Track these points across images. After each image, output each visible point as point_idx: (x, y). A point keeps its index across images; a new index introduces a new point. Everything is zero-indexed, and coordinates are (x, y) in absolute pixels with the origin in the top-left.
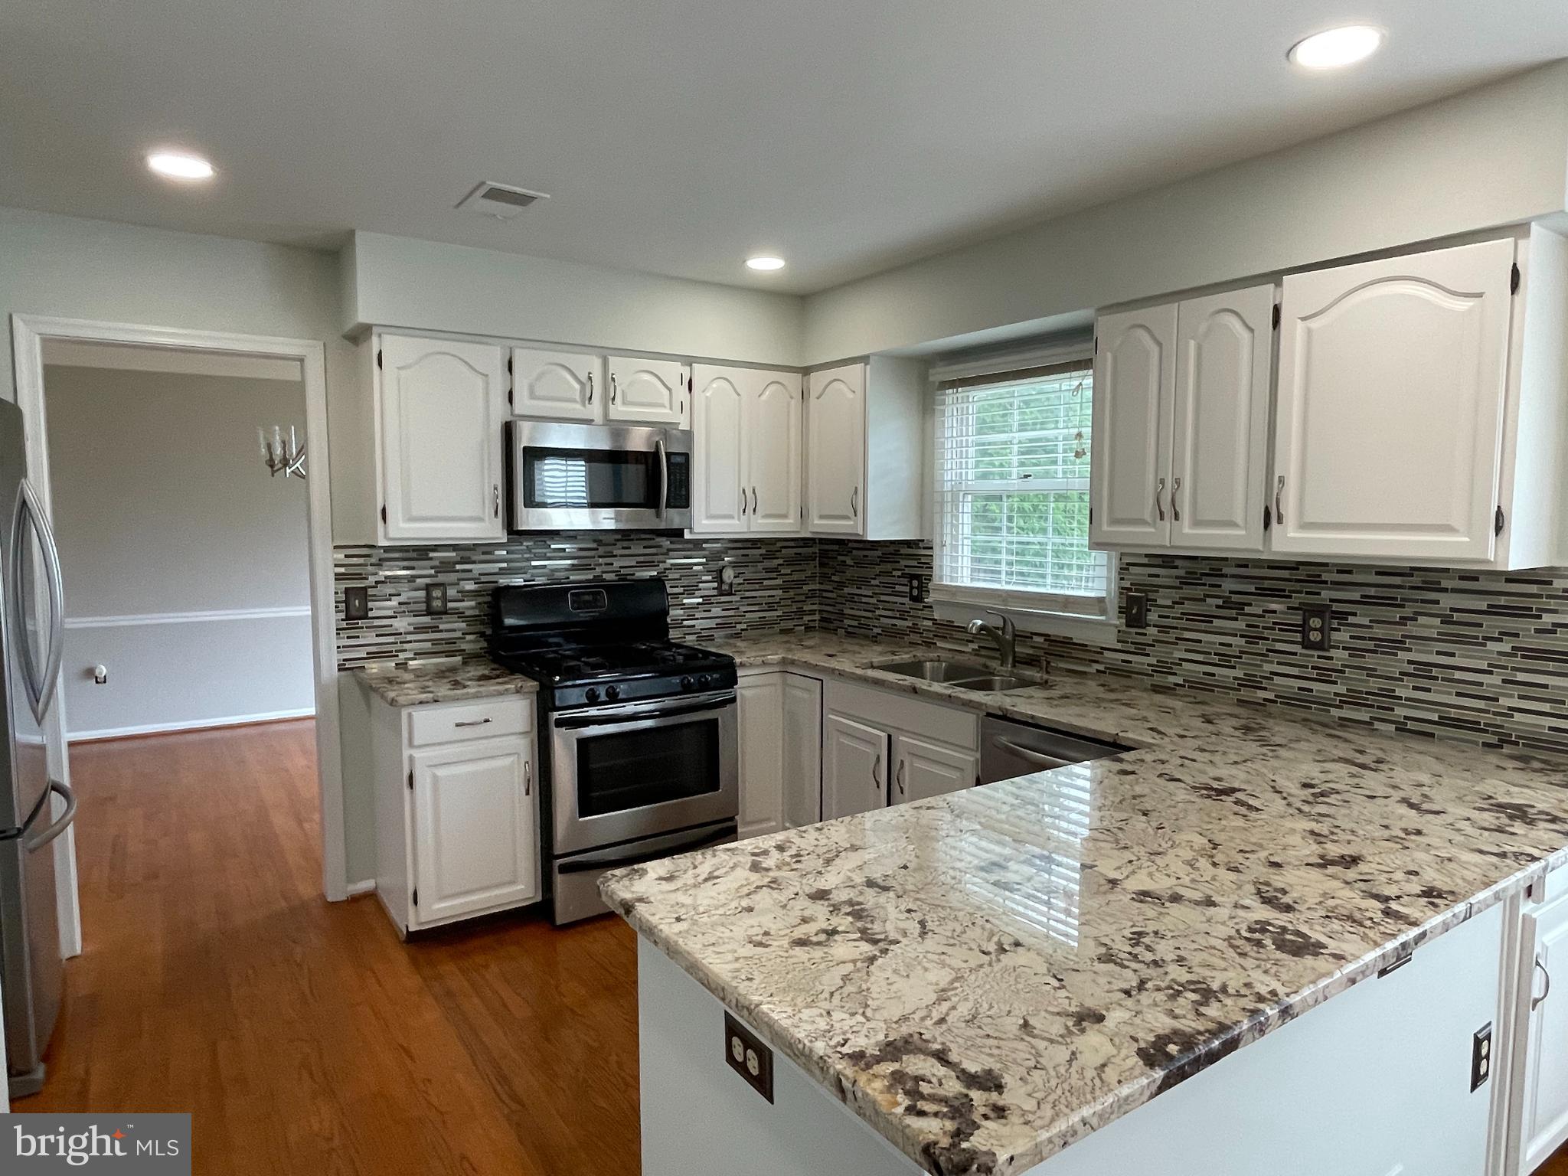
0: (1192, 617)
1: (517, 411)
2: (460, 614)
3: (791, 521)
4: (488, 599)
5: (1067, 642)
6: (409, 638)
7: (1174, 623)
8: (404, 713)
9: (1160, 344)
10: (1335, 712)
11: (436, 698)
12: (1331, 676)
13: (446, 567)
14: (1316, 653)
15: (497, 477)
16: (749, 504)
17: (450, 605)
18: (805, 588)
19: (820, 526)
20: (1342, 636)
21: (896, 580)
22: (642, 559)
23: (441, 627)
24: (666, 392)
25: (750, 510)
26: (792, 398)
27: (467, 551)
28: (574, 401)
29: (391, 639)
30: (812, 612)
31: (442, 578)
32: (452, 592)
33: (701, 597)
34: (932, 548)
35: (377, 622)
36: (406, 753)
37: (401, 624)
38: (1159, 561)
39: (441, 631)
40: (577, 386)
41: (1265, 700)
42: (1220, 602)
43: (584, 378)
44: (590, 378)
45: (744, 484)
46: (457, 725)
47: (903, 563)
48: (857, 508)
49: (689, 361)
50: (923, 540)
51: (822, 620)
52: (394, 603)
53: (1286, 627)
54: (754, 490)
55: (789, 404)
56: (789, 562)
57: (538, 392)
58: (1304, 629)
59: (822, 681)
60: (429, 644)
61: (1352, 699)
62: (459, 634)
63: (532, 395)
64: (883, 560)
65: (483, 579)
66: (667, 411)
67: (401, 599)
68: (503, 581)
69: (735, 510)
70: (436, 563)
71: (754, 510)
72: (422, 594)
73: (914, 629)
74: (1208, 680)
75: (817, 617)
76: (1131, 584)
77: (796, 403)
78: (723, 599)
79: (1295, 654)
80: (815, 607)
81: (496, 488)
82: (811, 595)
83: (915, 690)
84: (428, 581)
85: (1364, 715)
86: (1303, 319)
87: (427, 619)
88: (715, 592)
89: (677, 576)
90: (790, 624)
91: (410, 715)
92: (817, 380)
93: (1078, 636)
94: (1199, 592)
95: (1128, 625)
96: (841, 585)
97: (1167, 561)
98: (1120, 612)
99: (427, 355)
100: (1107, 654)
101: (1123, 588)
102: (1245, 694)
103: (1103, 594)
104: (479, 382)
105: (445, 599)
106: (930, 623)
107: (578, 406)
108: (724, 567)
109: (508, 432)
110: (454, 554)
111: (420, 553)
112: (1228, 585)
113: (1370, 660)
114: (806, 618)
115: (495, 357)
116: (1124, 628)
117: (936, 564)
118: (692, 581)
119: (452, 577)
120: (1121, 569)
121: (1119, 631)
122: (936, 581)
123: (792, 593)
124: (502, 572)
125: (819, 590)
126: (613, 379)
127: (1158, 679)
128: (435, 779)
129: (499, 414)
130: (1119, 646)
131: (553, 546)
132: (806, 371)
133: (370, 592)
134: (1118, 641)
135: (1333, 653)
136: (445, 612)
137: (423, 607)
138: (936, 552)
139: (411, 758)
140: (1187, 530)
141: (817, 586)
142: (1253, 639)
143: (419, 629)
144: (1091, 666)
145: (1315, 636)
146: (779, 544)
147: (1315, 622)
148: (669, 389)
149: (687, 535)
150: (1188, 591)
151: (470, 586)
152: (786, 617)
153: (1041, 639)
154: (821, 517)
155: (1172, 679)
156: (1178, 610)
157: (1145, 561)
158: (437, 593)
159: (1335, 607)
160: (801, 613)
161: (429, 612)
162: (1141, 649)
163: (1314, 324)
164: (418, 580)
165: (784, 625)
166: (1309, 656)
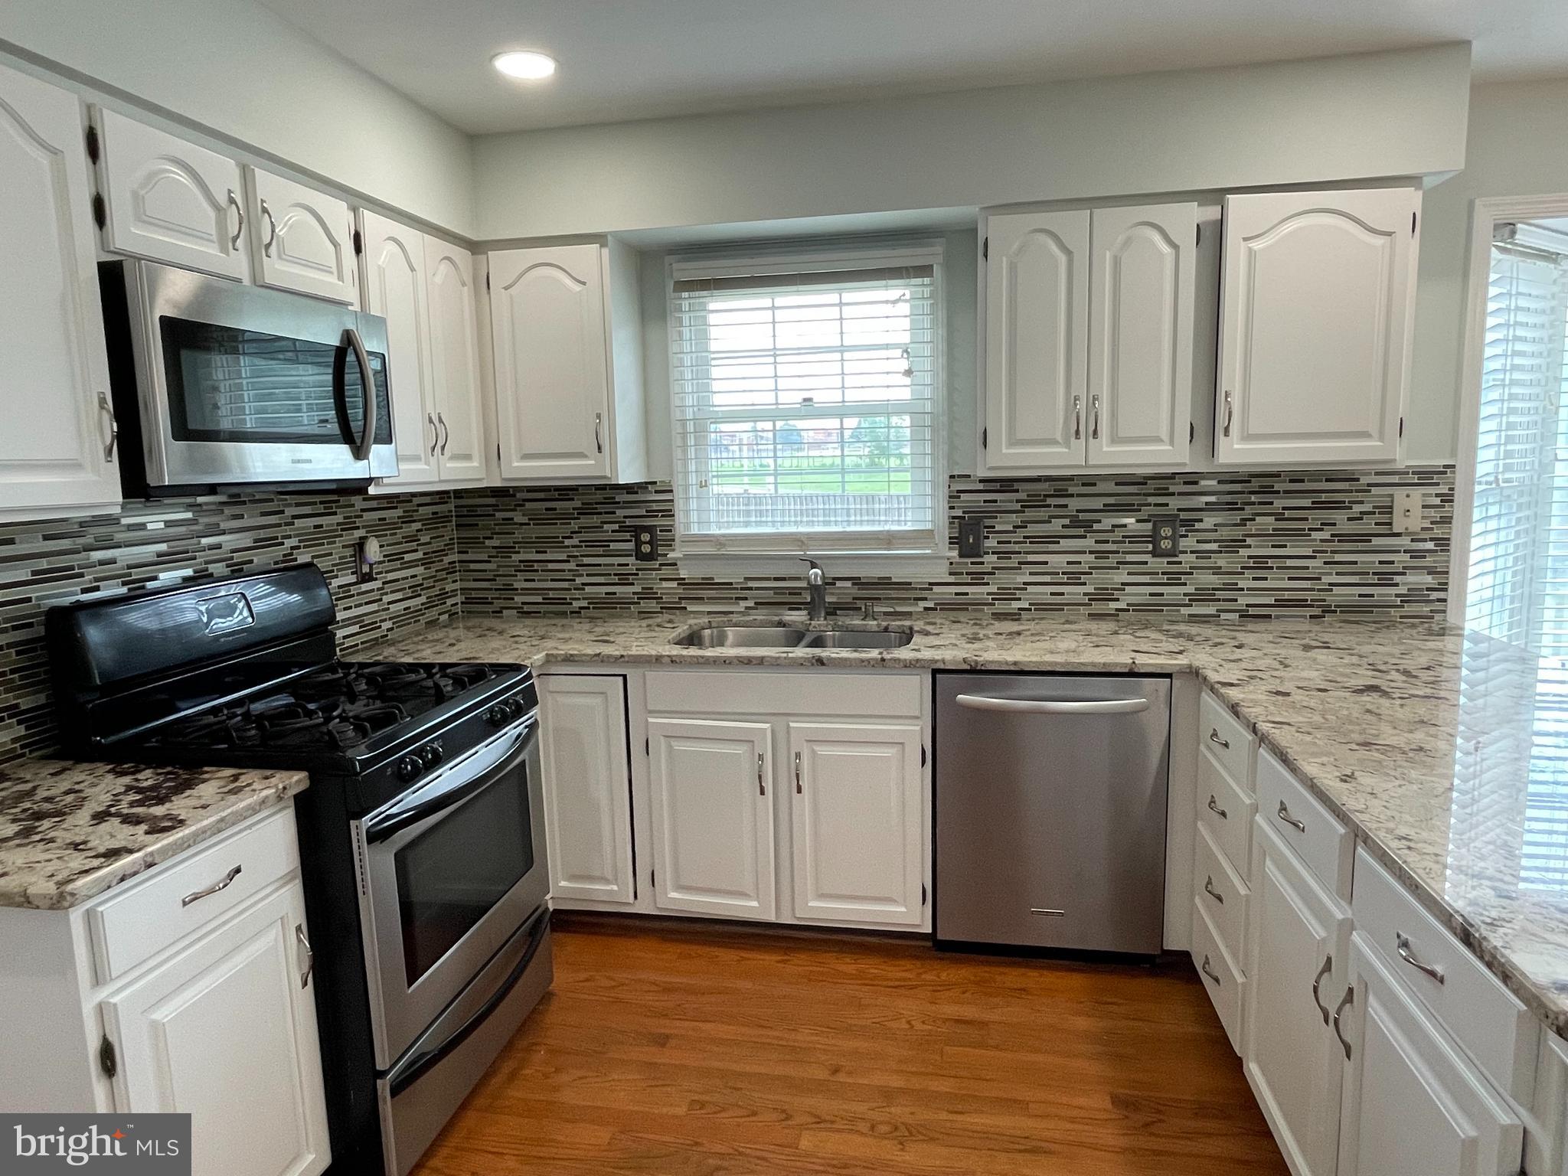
0: (1033, 539)
1: (120, 245)
3: (475, 464)
5: (885, 583)
7: (1017, 548)
9: (1069, 253)
18: (446, 560)
21: (609, 536)
24: (332, 250)
26: (464, 284)
30: (454, 593)
34: (671, 491)
40: (211, 213)
41: (1117, 610)
42: (1067, 521)
43: (221, 197)
45: (430, 409)
47: (620, 513)
50: (655, 483)
51: (465, 601)
53: (1134, 539)
55: (461, 293)
56: (428, 525)
58: (1154, 538)
59: (625, 677)
63: (142, 217)
64: (586, 510)
66: (334, 279)
71: (443, 449)
73: (648, 594)
75: (460, 598)
76: (964, 512)
79: (1146, 563)
80: (455, 586)
83: (820, 661)
86: (1245, 239)
90: (434, 613)
92: (501, 263)
93: (898, 574)
94: (1043, 514)
95: (961, 556)
96: (505, 551)
97: (1007, 484)
100: (936, 589)
102: (1097, 607)
104: (50, 167)
112: (1074, 504)
113: (1214, 560)
114: (450, 602)
116: (958, 560)
121: (951, 563)
125: (460, 562)
126: (266, 210)
127: (1000, 607)
130: (952, 579)
132: (478, 248)
134: (950, 574)
135: (1181, 558)
140: (1106, 448)
142: (1100, 554)
144: (916, 605)
145: (1165, 544)
146: (416, 501)
147: (1166, 531)
148: (336, 245)
149: (373, 489)
150: (1030, 514)
152: (431, 603)
154: (526, 457)
155: (1016, 605)
156: (1019, 536)
157: (981, 487)
159: (1183, 515)
160: (444, 595)
163: (1256, 245)
165: (429, 615)
166: (1160, 564)
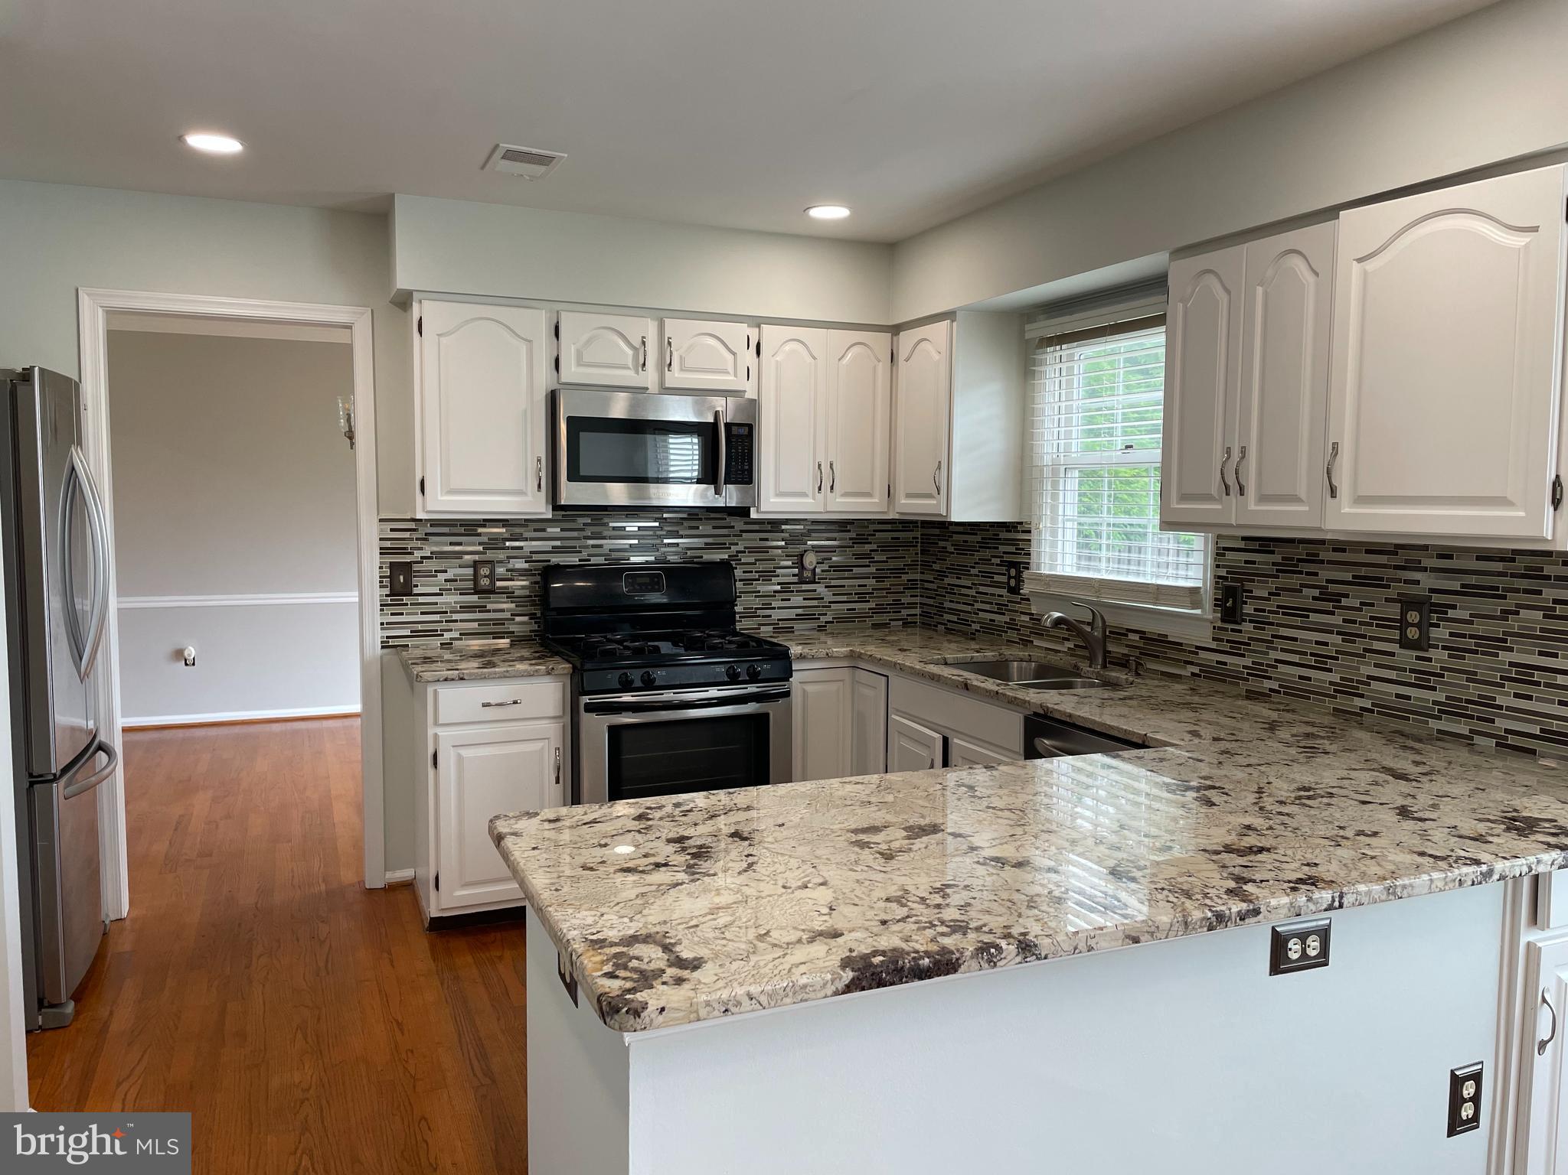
0: (1287, 610)
1: (563, 380)
2: (509, 593)
3: (877, 500)
4: (538, 578)
5: (1162, 640)
6: (455, 617)
7: (1270, 618)
8: (430, 690)
9: (1228, 292)
10: (1434, 724)
11: (461, 676)
12: (1429, 681)
13: (494, 543)
14: (1415, 653)
15: (541, 450)
16: (825, 481)
17: (499, 584)
18: (905, 577)
19: (908, 506)
20: (1441, 633)
21: (995, 569)
22: (710, 540)
23: (489, 606)
24: (730, 357)
25: (826, 485)
26: (879, 361)
27: (516, 526)
28: (626, 368)
29: (436, 617)
30: (912, 605)
31: (490, 555)
32: (500, 570)
33: (779, 584)
34: (1030, 532)
35: (421, 599)
36: (431, 732)
37: (451, 599)
38: (1256, 546)
39: (489, 611)
40: (630, 352)
41: (1362, 709)
42: (1316, 593)
43: (637, 343)
44: (644, 343)
45: (821, 458)
46: (484, 705)
47: (1002, 548)
48: (941, 486)
49: (757, 322)
50: (1021, 523)
51: (924, 614)
52: (441, 577)
53: (1383, 622)
54: (831, 465)
55: (875, 368)
56: (884, 548)
57: (586, 359)
58: (1403, 624)
59: (888, 677)
60: (476, 625)
61: (1452, 709)
62: (508, 615)
63: (580, 363)
64: (984, 545)
65: (535, 557)
66: (732, 378)
67: (449, 575)
68: (555, 559)
69: (809, 485)
70: (485, 539)
71: (832, 488)
72: (470, 571)
73: (1012, 625)
74: (1304, 685)
75: (918, 611)
76: (1228, 572)
77: (883, 368)
78: (805, 587)
79: (1393, 654)
80: (913, 600)
81: (539, 461)
82: (912, 585)
83: (966, 686)
84: (477, 557)
85: (1462, 728)
86: (1360, 260)
87: (475, 598)
88: (796, 579)
89: (752, 560)
90: (884, 618)
91: (436, 692)
92: (907, 338)
93: (1174, 633)
94: (1294, 581)
95: (1223, 620)
96: (941, 575)
97: (1264, 544)
98: (1216, 605)
99: (467, 322)
100: (1203, 654)
101: (1220, 577)
102: (1342, 702)
103: (1199, 584)
104: (523, 348)
105: (492, 576)
106: (1026, 618)
107: (631, 373)
108: (805, 551)
109: (553, 399)
110: (504, 530)
111: (469, 527)
112: (1325, 574)
113: (1469, 662)
114: (904, 612)
115: (538, 322)
116: (1219, 624)
117: (1033, 550)
118: (769, 566)
119: (501, 555)
120: (1217, 554)
121: (1214, 628)
122: (1033, 570)
123: (887, 584)
124: (556, 550)
125: (921, 580)
126: (670, 344)
127: (1254, 684)
128: (460, 758)
129: (544, 380)
130: (1214, 645)
131: (611, 525)
132: (896, 330)
133: (416, 567)
134: (1214, 639)
135: (1432, 653)
136: (491, 591)
137: (470, 585)
138: (1034, 536)
139: (436, 736)
140: (1252, 507)
141: (918, 576)
142: (1349, 637)
143: (466, 608)
144: (1185, 668)
145: (1413, 633)
146: (872, 527)
147: (1413, 617)
148: (734, 354)
149: (754, 515)
150: (1284, 580)
151: (521, 564)
152: (879, 610)
153: (1136, 637)
154: (909, 496)
155: (1268, 684)
156: (1275, 602)
157: (1242, 545)
158: (485, 571)
159: (1436, 598)
160: (898, 605)
161: (477, 591)
162: (1237, 648)
163: (1371, 265)
164: (467, 557)
165: (877, 619)
166: (1407, 657)
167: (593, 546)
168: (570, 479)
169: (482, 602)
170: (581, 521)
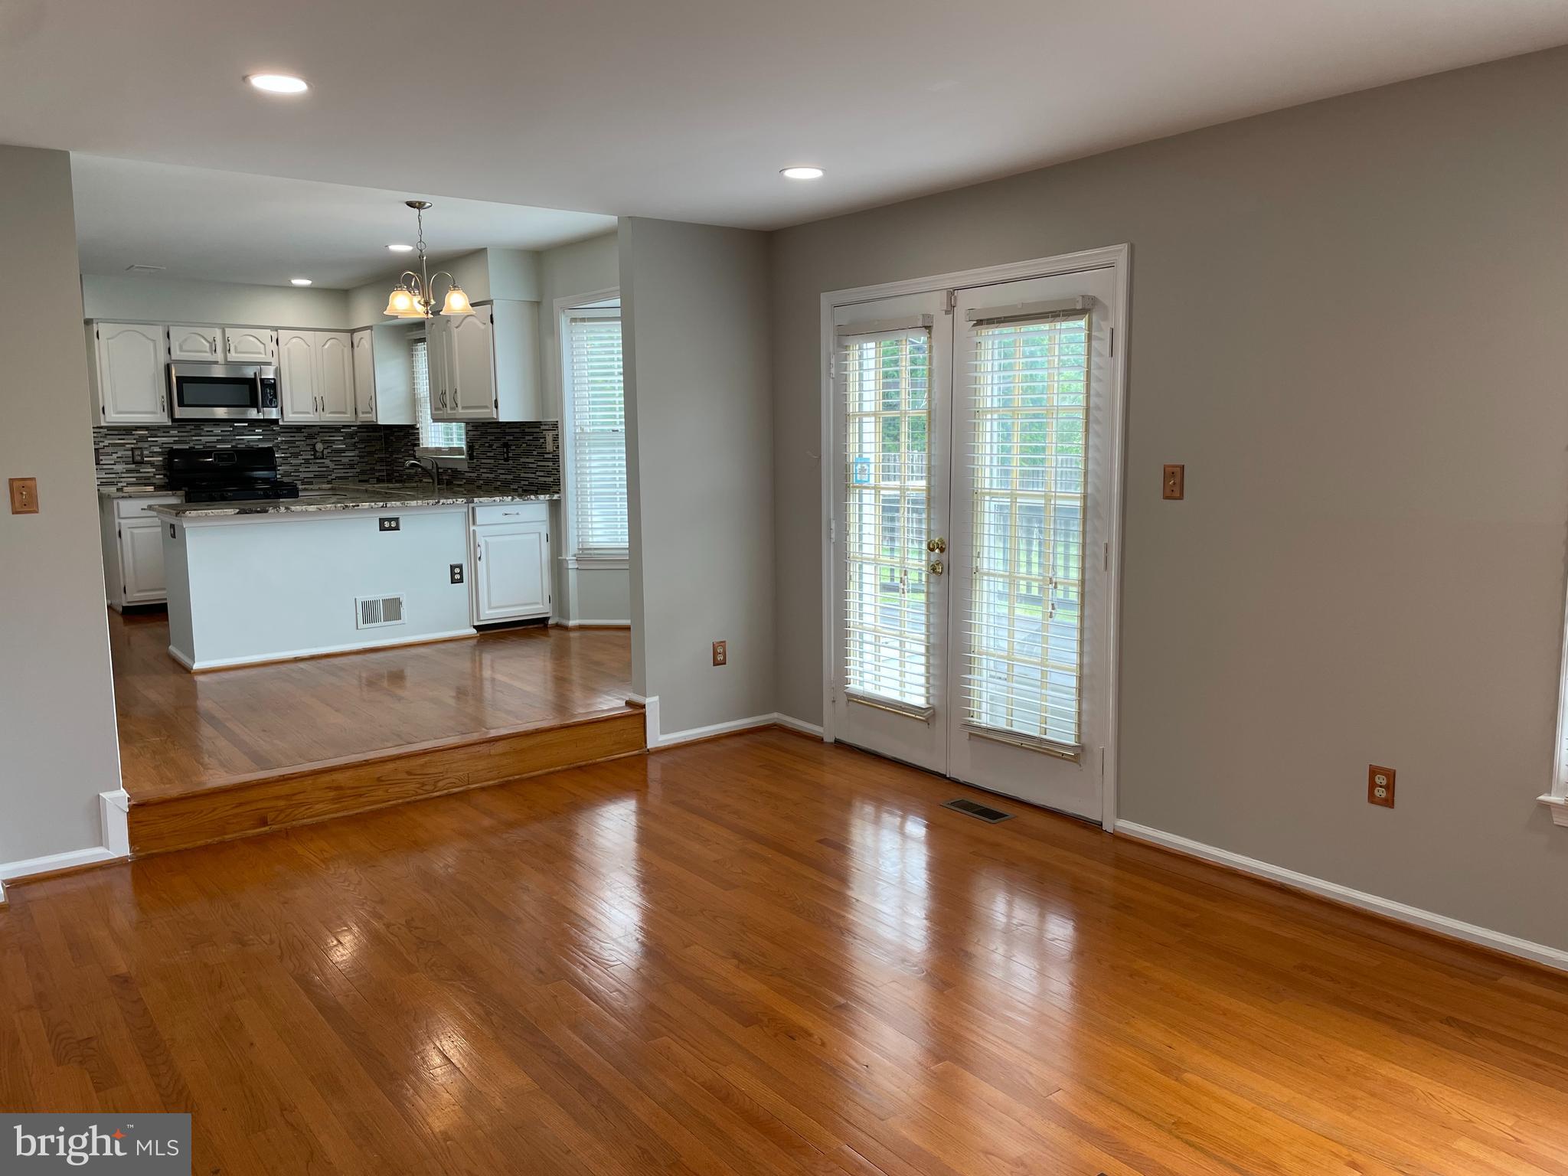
0: (483, 453)
1: (173, 358)
2: (152, 464)
3: (350, 415)
4: (167, 456)
5: (457, 470)
6: (123, 475)
8: (115, 502)
10: (512, 487)
11: (130, 496)
12: (510, 472)
13: (142, 439)
14: (507, 463)
15: (164, 392)
16: (319, 405)
17: (145, 459)
19: (364, 418)
20: (511, 455)
22: (261, 437)
23: (141, 470)
24: (262, 346)
25: (320, 408)
27: (153, 429)
28: (206, 352)
29: (114, 476)
31: (140, 445)
32: (146, 452)
33: (303, 459)
34: (417, 428)
35: (105, 467)
36: (117, 521)
37: (119, 468)
38: (474, 427)
39: (141, 473)
40: (208, 345)
43: (211, 340)
44: (215, 340)
46: (142, 509)
47: (409, 436)
48: (373, 408)
49: (276, 329)
50: (412, 424)
52: (115, 456)
54: (322, 398)
57: (184, 348)
60: (135, 479)
61: (514, 480)
62: (152, 475)
63: (181, 350)
65: (165, 446)
67: (119, 455)
68: (175, 447)
69: (311, 409)
70: (137, 437)
72: (130, 453)
74: (488, 480)
76: (469, 439)
77: (347, 350)
78: (318, 461)
81: (163, 397)
82: (381, 460)
84: (133, 446)
85: (516, 486)
87: (133, 466)
88: (313, 457)
89: (287, 447)
91: (118, 503)
94: (483, 441)
99: (120, 333)
100: (466, 474)
102: (495, 484)
104: (151, 344)
105: (142, 455)
106: (420, 468)
107: (209, 354)
108: (316, 442)
109: (168, 368)
110: (146, 432)
111: (127, 430)
115: (158, 332)
117: (419, 436)
118: (297, 450)
119: (146, 445)
122: (420, 446)
123: (365, 460)
124: (175, 442)
125: (385, 457)
126: (229, 340)
128: (132, 533)
129: (163, 359)
130: (468, 470)
131: (205, 429)
133: (101, 451)
134: (468, 467)
136: (142, 463)
137: (131, 459)
139: (119, 523)
141: (383, 456)
142: (495, 460)
143: (128, 471)
148: (264, 344)
151: (157, 449)
153: (450, 471)
155: (480, 482)
158: (137, 452)
159: (509, 443)
160: (373, 470)
161: (134, 463)
164: (127, 446)
167: (197, 440)
168: (179, 406)
169: (138, 468)
170: (188, 428)
